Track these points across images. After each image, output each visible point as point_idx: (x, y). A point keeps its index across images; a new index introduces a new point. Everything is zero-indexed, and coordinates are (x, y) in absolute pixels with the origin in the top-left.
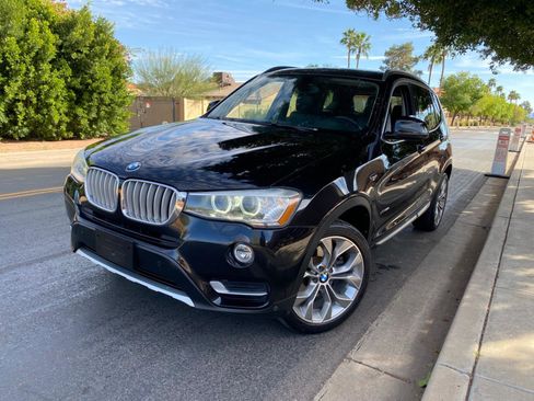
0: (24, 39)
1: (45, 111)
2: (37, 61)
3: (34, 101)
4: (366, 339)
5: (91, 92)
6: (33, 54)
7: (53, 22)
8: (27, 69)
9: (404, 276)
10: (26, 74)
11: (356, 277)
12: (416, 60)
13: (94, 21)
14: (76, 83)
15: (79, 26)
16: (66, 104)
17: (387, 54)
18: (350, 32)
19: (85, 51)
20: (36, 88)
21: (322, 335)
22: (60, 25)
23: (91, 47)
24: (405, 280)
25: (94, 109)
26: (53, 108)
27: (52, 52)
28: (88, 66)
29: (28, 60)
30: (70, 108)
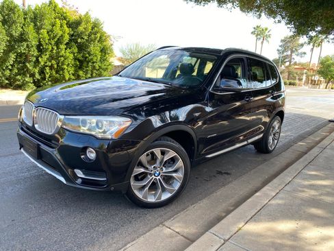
0: (52, 31)
1: (61, 72)
2: (58, 43)
3: (56, 66)
4: (182, 215)
5: (88, 62)
6: (56, 40)
7: (69, 21)
8: (52, 48)
9: (231, 179)
10: (52, 51)
11: (179, 175)
12: (302, 45)
13: (93, 20)
14: (80, 56)
15: (83, 23)
16: (73, 69)
17: (282, 41)
18: (257, 27)
19: (86, 38)
20: (57, 59)
21: (154, 210)
22: (72, 23)
23: (89, 36)
24: (231, 182)
25: (90, 72)
26: (66, 71)
27: (67, 38)
28: (87, 47)
29: (53, 43)
30: (76, 71)
